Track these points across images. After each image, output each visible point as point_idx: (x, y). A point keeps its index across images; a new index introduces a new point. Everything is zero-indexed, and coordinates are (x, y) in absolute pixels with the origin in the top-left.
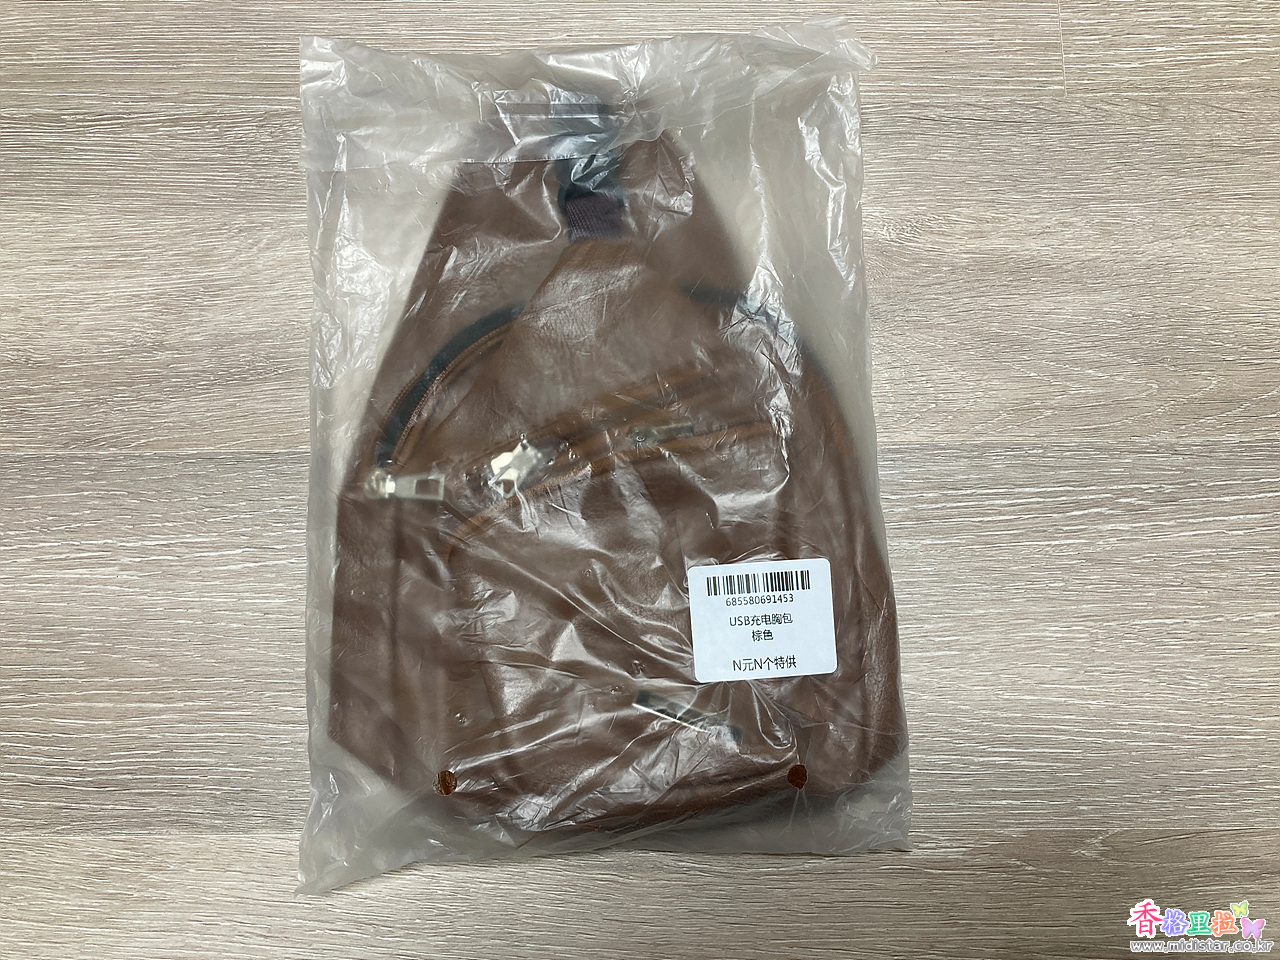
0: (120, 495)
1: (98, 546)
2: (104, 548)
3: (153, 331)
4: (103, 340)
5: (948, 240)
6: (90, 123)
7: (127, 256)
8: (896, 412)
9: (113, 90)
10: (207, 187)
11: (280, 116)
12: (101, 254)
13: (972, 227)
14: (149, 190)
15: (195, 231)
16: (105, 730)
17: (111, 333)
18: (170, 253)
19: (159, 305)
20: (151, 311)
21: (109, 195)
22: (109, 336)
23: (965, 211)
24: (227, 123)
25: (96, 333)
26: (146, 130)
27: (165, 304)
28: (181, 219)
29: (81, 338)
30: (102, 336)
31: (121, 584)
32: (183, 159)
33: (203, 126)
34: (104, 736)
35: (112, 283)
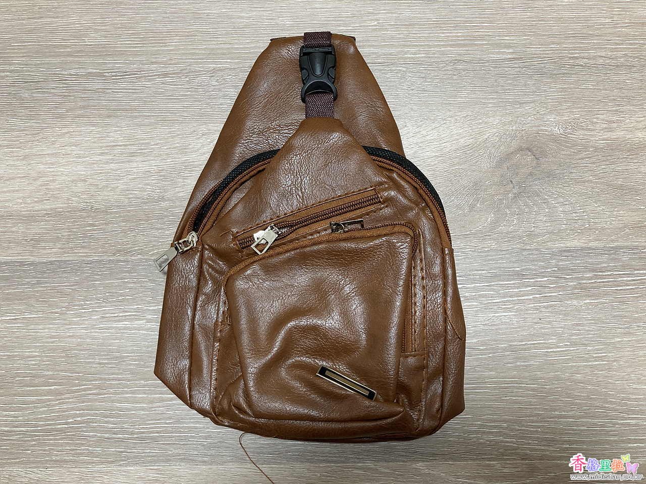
0: (144, 281)
1: (134, 309)
2: (137, 310)
3: (158, 191)
4: (131, 196)
5: (592, 133)
6: (120, 77)
7: (142, 150)
8: (567, 229)
9: (131, 59)
10: (184, 111)
11: (221, 70)
12: (128, 149)
13: (605, 126)
14: (153, 113)
15: (179, 135)
16: (143, 409)
17: (136, 192)
18: (165, 148)
19: (161, 176)
20: (157, 179)
21: (131, 117)
22: (135, 194)
23: (601, 117)
24: (193, 75)
25: (127, 192)
26: (149, 80)
27: (164, 176)
28: (170, 129)
29: (119, 195)
30: (131, 194)
31: (147, 330)
32: (170, 96)
33: (180, 77)
34: (143, 412)
35: (135, 165)
